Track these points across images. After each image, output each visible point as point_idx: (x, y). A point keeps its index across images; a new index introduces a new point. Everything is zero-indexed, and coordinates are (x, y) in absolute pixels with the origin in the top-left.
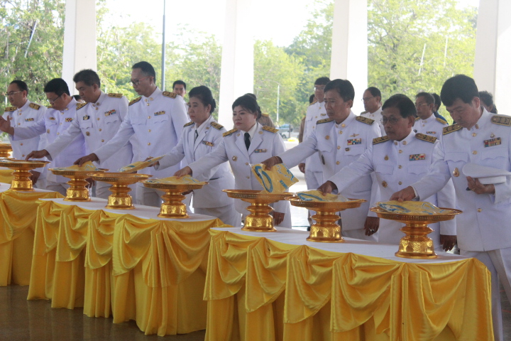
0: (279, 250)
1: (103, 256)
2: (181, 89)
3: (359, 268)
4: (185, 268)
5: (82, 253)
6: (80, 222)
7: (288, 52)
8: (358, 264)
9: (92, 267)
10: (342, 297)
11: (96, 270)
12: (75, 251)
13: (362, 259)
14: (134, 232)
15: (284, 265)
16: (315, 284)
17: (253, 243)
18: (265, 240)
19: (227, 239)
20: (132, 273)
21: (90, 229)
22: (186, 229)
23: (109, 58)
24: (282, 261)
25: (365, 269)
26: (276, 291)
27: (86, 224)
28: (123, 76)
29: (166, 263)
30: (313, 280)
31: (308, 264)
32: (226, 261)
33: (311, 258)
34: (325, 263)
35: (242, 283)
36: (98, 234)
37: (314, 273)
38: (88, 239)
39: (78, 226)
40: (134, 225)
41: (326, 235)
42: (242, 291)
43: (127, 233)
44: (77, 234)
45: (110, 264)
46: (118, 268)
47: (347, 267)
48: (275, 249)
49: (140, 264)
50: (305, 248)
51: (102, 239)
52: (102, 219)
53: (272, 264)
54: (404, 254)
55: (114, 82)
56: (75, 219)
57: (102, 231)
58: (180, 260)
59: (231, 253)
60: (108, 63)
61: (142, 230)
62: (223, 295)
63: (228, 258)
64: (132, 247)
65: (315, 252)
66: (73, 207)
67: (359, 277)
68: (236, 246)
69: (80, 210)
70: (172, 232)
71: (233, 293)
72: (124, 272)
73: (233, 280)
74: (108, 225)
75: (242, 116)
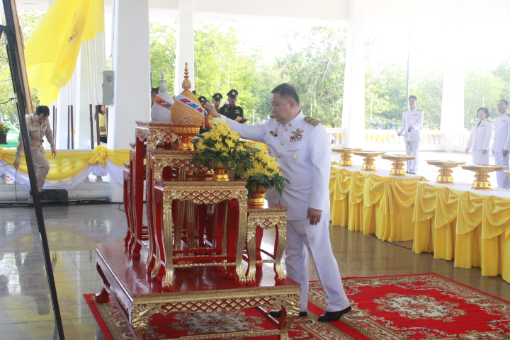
0: (454, 194)
1: (359, 197)
2: (413, 101)
3: (497, 204)
4: (403, 204)
5: (347, 195)
6: (346, 178)
8: (496, 202)
9: (353, 203)
10: (487, 220)
11: (355, 205)
12: (344, 194)
13: (499, 199)
14: (375, 184)
15: (457, 202)
16: (473, 213)
17: (439, 190)
18: (447, 189)
19: (426, 188)
20: (374, 207)
21: (352, 180)
22: (404, 182)
23: (374, 81)
24: (455, 200)
25: (500, 205)
26: (452, 217)
27: (349, 179)
28: (382, 92)
29: (394, 204)
30: (472, 210)
31: (470, 202)
32: (425, 200)
33: (471, 198)
34: (479, 201)
35: (433, 212)
36: (356, 185)
37: (472, 206)
38: (350, 188)
39: (345, 180)
40: (376, 180)
41: (481, 186)
42: (434, 217)
43: (372, 184)
44: (345, 185)
45: (362, 201)
46: (367, 204)
47: (490, 204)
48: (452, 193)
49: (379, 202)
50: (468, 193)
51: (358, 188)
52: (358, 176)
53: (450, 201)
55: (377, 95)
56: (344, 176)
57: (358, 183)
58: (400, 197)
59: (428, 195)
60: (373, 83)
61: (380, 183)
62: (423, 219)
64: (373, 193)
65: (474, 195)
66: (342, 171)
67: (497, 209)
68: (431, 191)
69: (347, 171)
70: (396, 184)
71: (429, 218)
72: (369, 206)
73: (429, 211)
74: (362, 180)
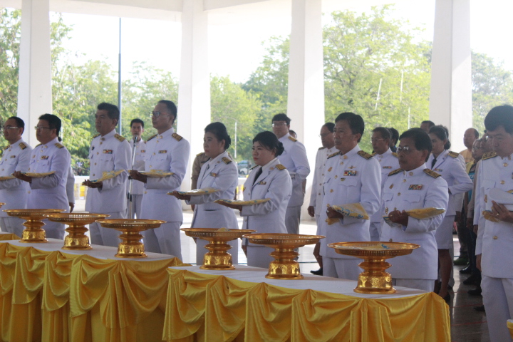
0: (238, 288)
1: (60, 298)
2: (139, 128)
3: (318, 304)
4: (144, 308)
5: (38, 295)
6: (37, 263)
7: (245, 88)
8: (317, 301)
9: (49, 309)
10: (302, 333)
11: (53, 312)
12: (31, 293)
13: (321, 295)
14: (91, 273)
15: (243, 303)
16: (275, 321)
17: (212, 281)
18: (224, 278)
19: (186, 278)
20: (89, 315)
21: (46, 270)
22: (144, 269)
23: (65, 97)
24: (241, 299)
25: (324, 306)
26: (235, 329)
27: (42, 266)
28: (79, 115)
29: (124, 304)
30: (272, 317)
31: (267, 302)
32: (185, 300)
33: (270, 295)
34: (282, 301)
35: (201, 322)
36: (55, 275)
37: (273, 310)
38: (44, 281)
39: (34, 267)
40: (91, 266)
41: (284, 272)
42: (201, 330)
43: (85, 274)
44: (34, 276)
45: (67, 306)
46: (76, 310)
47: (306, 304)
48: (234, 287)
49: (98, 304)
50: (264, 285)
51: (59, 281)
52: (59, 260)
53: (231, 302)
54: (363, 289)
55: (70, 121)
56: (31, 261)
57: (59, 272)
58: (138, 299)
59: (190, 292)
60: (63, 101)
61: (100, 271)
62: (181, 335)
63: (187, 297)
64: (89, 288)
65: (274, 289)
66: (28, 250)
67: (319, 313)
68: (195, 284)
69: (37, 251)
70: (129, 272)
71: (192, 332)
72: (81, 313)
73: (193, 319)
74: (65, 266)
75: (259, 152)
